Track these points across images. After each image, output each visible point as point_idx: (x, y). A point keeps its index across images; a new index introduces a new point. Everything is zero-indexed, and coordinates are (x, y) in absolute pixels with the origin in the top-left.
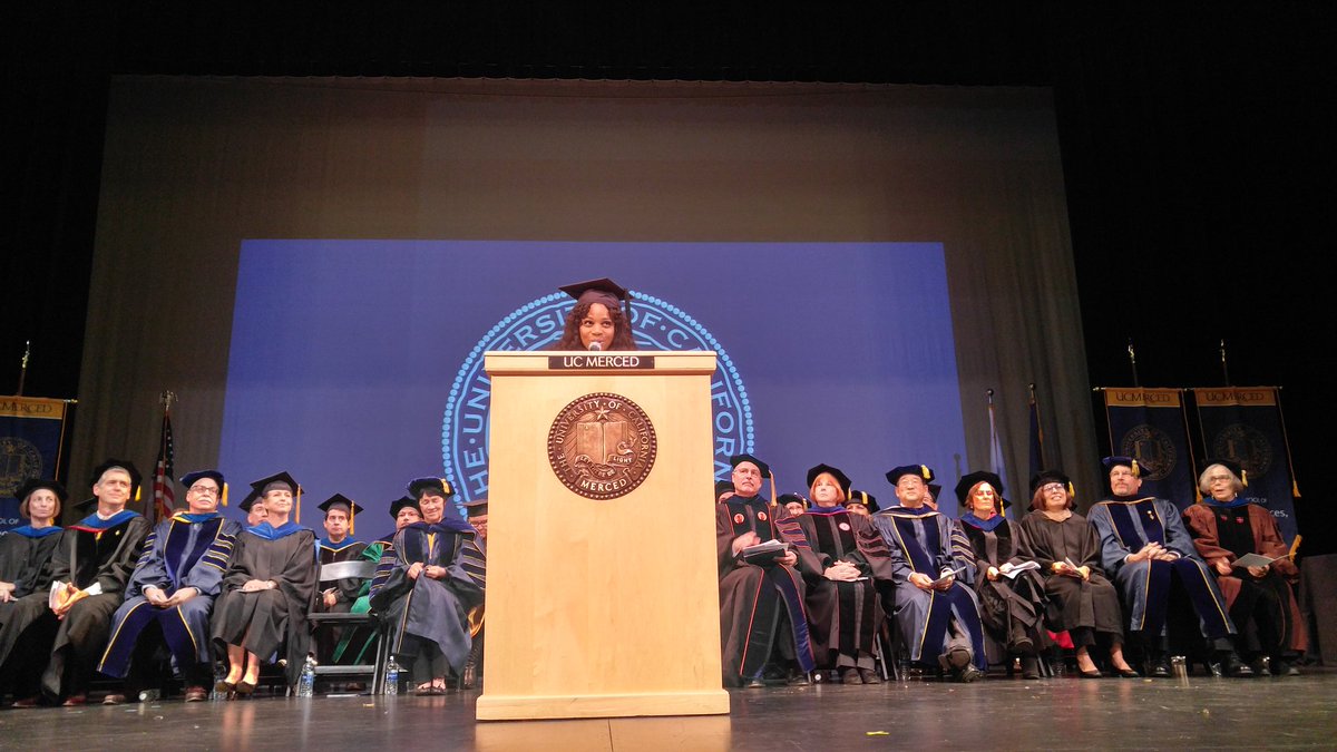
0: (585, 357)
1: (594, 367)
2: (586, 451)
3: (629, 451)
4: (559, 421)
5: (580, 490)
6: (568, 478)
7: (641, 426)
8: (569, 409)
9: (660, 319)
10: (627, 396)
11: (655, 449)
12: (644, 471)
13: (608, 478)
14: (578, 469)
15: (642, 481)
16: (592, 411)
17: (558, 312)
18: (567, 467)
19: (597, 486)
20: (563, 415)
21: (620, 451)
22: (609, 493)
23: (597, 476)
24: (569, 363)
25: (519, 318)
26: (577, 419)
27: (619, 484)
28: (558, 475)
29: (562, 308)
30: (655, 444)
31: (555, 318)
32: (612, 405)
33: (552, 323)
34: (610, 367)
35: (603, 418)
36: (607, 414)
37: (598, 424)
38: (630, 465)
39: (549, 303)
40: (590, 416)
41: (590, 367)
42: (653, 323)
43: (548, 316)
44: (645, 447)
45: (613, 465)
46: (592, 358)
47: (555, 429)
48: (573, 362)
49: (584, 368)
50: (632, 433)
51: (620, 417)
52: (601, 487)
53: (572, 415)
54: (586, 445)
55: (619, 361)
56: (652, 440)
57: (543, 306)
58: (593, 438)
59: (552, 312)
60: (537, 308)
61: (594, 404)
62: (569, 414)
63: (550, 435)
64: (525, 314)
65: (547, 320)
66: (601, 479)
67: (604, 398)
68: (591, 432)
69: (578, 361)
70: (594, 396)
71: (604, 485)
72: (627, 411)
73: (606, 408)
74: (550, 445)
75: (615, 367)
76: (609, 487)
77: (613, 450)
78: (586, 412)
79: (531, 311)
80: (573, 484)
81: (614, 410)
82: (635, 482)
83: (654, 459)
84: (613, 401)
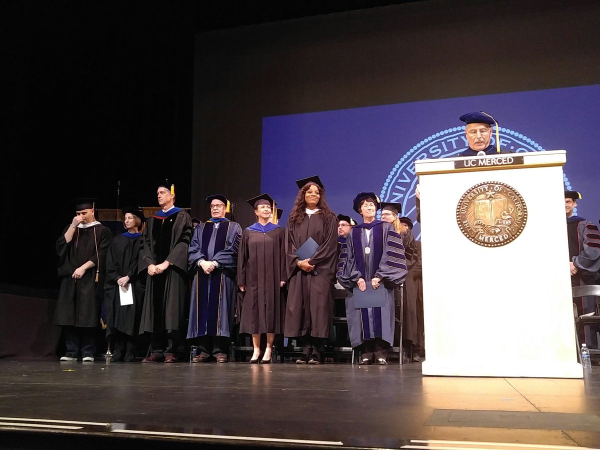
0: (478, 160)
1: (484, 166)
2: (481, 218)
3: (509, 217)
4: (462, 200)
5: (478, 241)
6: (470, 234)
7: (516, 201)
8: (468, 193)
9: (509, 142)
10: (506, 183)
11: (526, 215)
12: (520, 229)
13: (495, 234)
14: (476, 229)
15: (518, 235)
16: (483, 193)
17: (443, 143)
18: (469, 228)
19: (489, 239)
20: (464, 197)
21: (503, 217)
22: (497, 243)
23: (489, 233)
24: (467, 164)
25: (419, 149)
26: (474, 198)
27: (503, 238)
28: (463, 233)
29: (445, 141)
30: (526, 212)
31: (441, 147)
32: (497, 188)
33: (440, 150)
34: (494, 165)
35: (491, 197)
36: (494, 194)
37: (488, 201)
38: (510, 226)
39: (437, 138)
40: (483, 196)
41: (481, 166)
42: (505, 145)
43: (437, 146)
44: (520, 214)
45: (499, 226)
46: (482, 160)
47: (460, 205)
48: (470, 164)
49: (478, 167)
50: (510, 205)
51: (502, 196)
52: (491, 240)
53: (471, 196)
54: (480, 214)
55: (500, 161)
56: (524, 209)
57: (433, 140)
58: (486, 209)
59: (439, 144)
60: (429, 142)
61: (484, 189)
62: (469, 195)
63: (458, 209)
64: (422, 146)
65: (436, 148)
66: (492, 235)
67: (491, 185)
68: (483, 206)
69: (473, 163)
70: (484, 184)
71: (494, 238)
72: (507, 192)
73: (493, 190)
74: (457, 215)
75: (497, 165)
76: (497, 239)
77: (499, 216)
78: (480, 194)
79: (426, 144)
80: (473, 238)
81: (498, 192)
82: (514, 236)
83: (526, 221)
84: (497, 186)
